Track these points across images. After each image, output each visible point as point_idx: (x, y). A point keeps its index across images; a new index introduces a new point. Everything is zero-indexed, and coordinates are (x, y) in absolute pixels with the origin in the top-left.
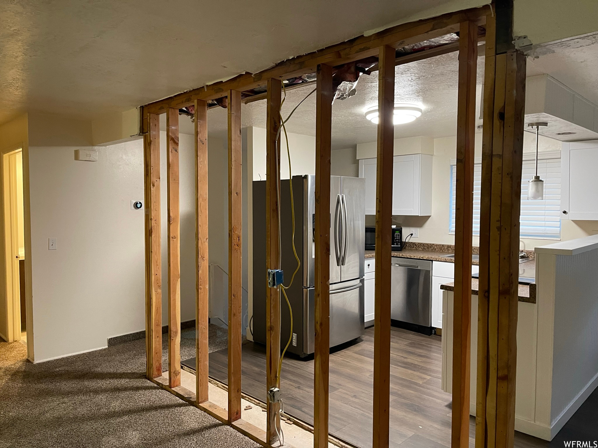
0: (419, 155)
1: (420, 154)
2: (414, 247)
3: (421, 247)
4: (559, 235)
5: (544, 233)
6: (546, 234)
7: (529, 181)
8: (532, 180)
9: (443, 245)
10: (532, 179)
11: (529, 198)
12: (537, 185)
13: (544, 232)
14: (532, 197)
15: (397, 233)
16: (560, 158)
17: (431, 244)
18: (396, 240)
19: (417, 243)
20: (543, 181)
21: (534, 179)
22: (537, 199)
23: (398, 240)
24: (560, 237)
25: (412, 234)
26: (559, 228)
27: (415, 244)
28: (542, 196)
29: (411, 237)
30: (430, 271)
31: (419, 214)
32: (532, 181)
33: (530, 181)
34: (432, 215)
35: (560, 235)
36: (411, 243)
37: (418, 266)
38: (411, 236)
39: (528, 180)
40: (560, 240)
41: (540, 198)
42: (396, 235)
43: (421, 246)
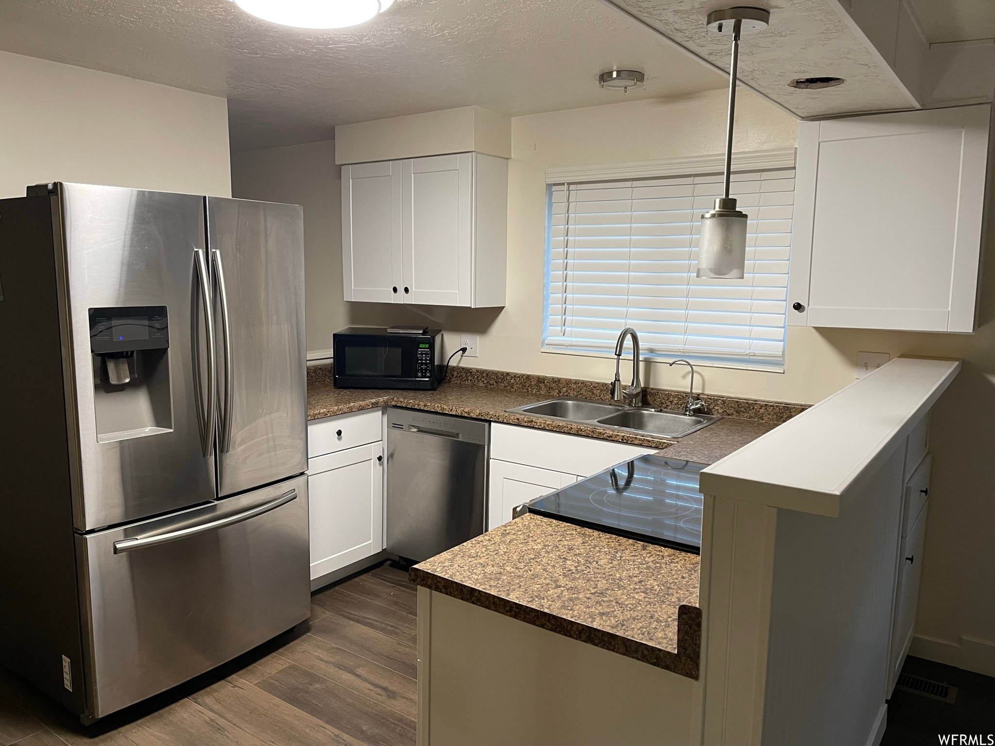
0: (470, 154)
1: (474, 153)
2: (467, 380)
3: (483, 379)
4: (781, 359)
5: (746, 355)
6: (751, 357)
7: (703, 217)
8: (713, 212)
9: (528, 377)
10: (715, 208)
11: (701, 273)
12: (727, 229)
13: (748, 352)
14: (711, 270)
15: (423, 348)
16: (794, 168)
17: (502, 373)
18: (422, 364)
19: (475, 371)
20: (746, 216)
21: (717, 209)
22: (725, 274)
23: (426, 364)
24: (782, 362)
25: (464, 350)
26: (783, 343)
27: (471, 373)
28: (741, 266)
29: (462, 356)
30: (484, 446)
31: (471, 304)
32: (713, 216)
33: (708, 215)
34: (507, 304)
35: (784, 359)
36: (463, 369)
37: (458, 434)
38: (463, 353)
39: (702, 211)
40: (784, 373)
41: (735, 272)
42: (422, 354)
43: (483, 377)
